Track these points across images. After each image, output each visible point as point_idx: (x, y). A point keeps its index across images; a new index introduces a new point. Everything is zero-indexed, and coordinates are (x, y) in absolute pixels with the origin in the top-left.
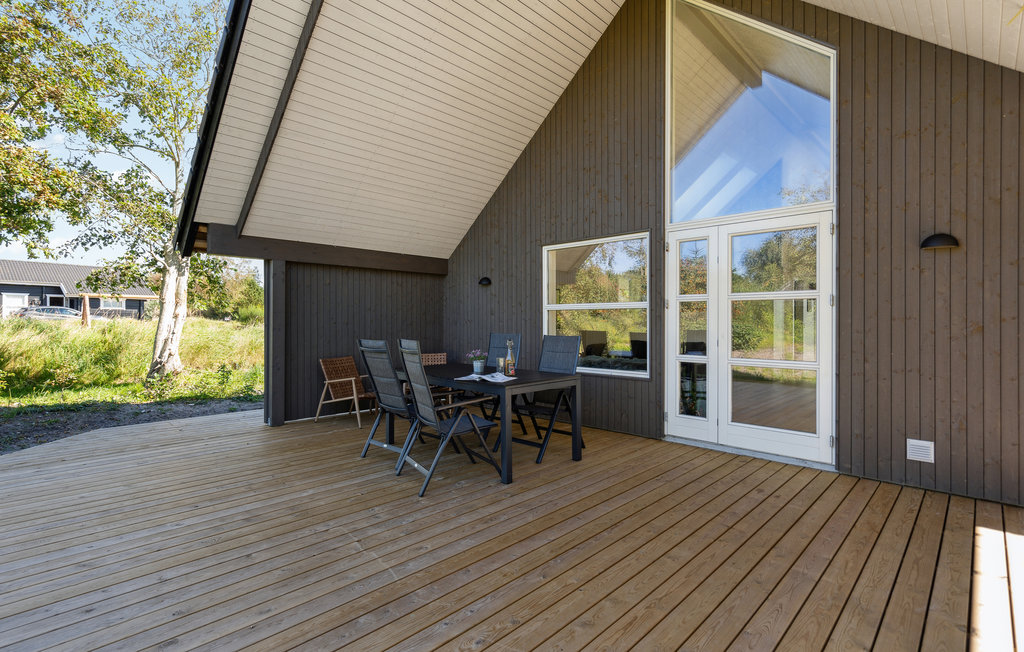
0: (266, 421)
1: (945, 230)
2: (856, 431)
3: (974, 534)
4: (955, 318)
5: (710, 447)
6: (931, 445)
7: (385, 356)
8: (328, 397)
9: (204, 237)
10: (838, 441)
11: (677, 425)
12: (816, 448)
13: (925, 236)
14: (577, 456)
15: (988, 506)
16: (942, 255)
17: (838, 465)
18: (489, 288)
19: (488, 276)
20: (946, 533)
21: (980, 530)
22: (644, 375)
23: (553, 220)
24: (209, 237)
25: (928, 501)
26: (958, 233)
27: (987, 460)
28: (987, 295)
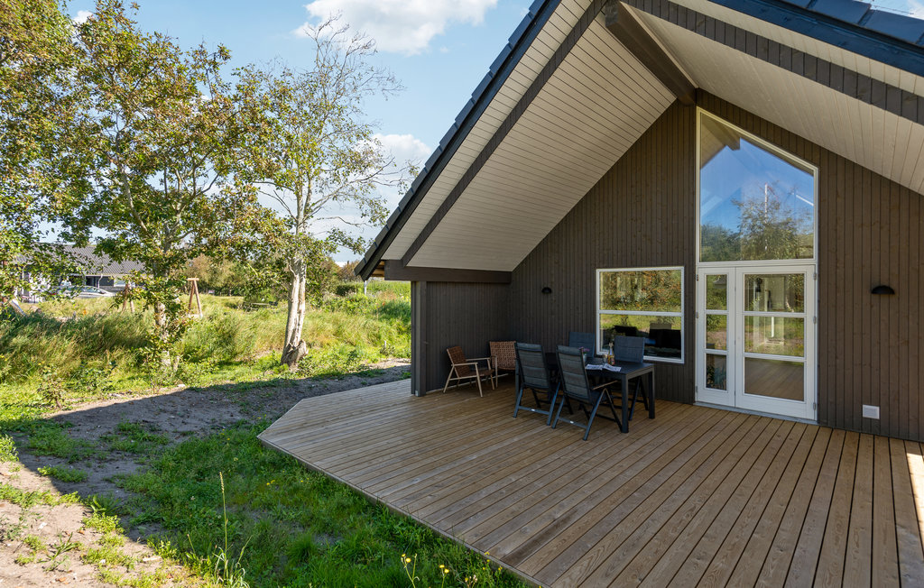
0: (413, 392)
1: (886, 284)
2: (831, 399)
3: (907, 457)
4: (892, 336)
5: (729, 409)
6: (878, 408)
7: (539, 354)
8: (454, 375)
9: (382, 268)
10: (820, 406)
11: (705, 395)
12: (804, 410)
13: (873, 287)
14: (652, 416)
15: (911, 443)
16: (884, 299)
17: (819, 421)
18: (549, 295)
19: (549, 286)
20: (892, 457)
21: (909, 455)
22: (681, 361)
23: (605, 252)
24: (386, 269)
25: (877, 441)
26: (894, 286)
27: (910, 417)
28: (911, 323)
